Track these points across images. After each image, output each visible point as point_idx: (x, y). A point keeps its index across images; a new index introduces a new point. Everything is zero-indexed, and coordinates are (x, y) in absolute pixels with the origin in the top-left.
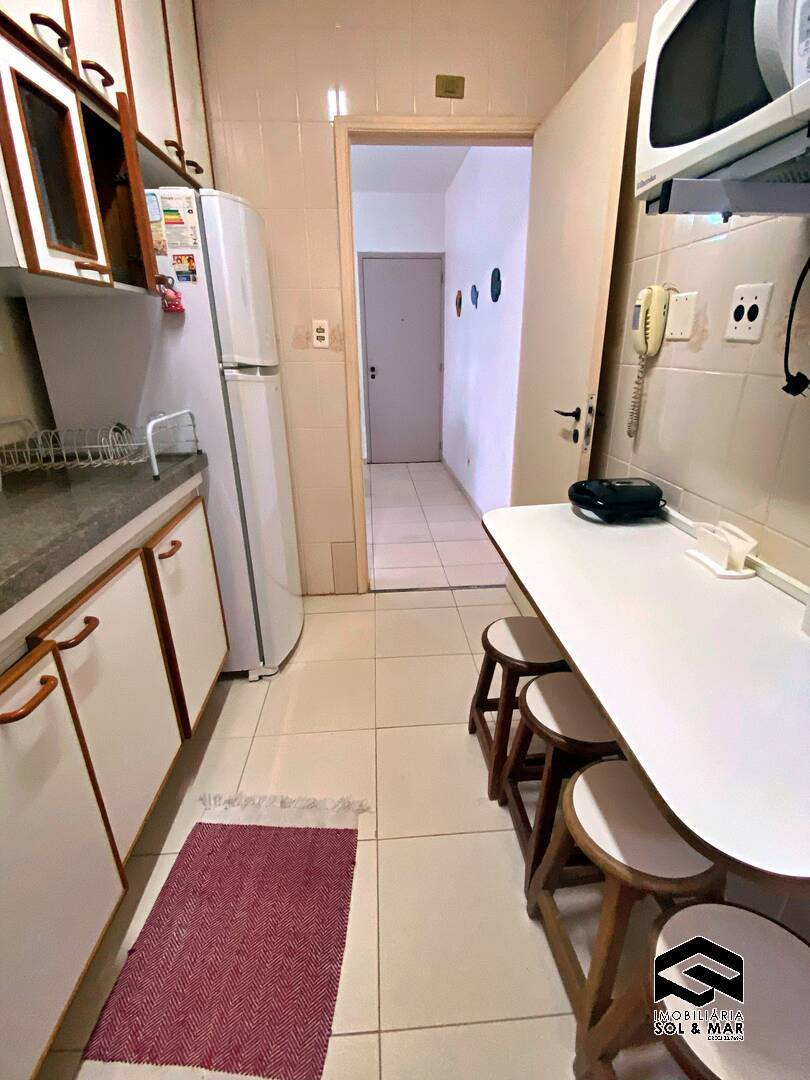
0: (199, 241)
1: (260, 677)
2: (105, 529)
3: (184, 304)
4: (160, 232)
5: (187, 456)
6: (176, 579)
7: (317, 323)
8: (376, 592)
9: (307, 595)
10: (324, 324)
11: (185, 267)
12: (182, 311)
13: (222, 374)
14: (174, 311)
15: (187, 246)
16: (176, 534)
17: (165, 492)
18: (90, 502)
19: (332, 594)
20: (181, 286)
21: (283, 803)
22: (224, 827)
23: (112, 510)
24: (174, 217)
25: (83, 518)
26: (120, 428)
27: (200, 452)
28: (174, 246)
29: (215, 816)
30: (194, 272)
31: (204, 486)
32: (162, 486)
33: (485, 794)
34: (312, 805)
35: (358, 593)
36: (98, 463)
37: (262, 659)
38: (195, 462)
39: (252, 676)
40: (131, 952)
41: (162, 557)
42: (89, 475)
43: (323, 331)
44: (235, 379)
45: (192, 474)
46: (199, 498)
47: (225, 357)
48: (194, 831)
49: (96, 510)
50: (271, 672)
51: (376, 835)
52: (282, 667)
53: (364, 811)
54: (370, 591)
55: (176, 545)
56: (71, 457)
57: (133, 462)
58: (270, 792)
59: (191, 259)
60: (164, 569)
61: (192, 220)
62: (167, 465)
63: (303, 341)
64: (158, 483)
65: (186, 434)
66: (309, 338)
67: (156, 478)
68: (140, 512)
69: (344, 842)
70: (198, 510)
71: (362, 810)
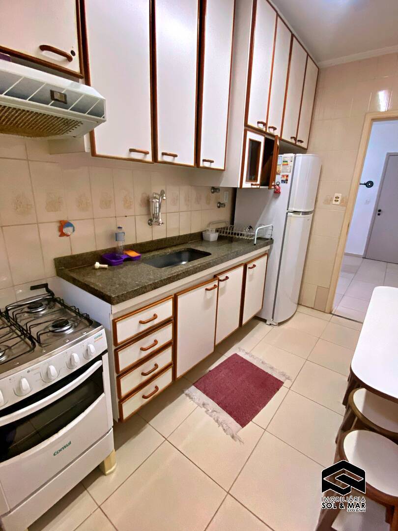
0: (292, 171)
1: (270, 324)
2: (238, 255)
3: (281, 191)
4: (280, 168)
5: (267, 239)
6: (251, 276)
7: (337, 195)
8: (333, 314)
9: (301, 305)
10: (340, 195)
11: (284, 179)
12: (280, 192)
13: (287, 213)
14: (277, 192)
15: (287, 172)
16: (255, 263)
17: (256, 249)
18: (236, 247)
19: (312, 308)
20: (282, 185)
21: (262, 362)
22: (242, 358)
23: (240, 251)
24: (285, 163)
25: (233, 251)
26: (250, 227)
27: (271, 239)
28: (283, 172)
29: (241, 354)
30: (287, 180)
31: (270, 250)
32: (256, 247)
33: (342, 401)
34: (272, 368)
35: (324, 312)
36: (241, 237)
37: (273, 318)
38: (270, 242)
39: (267, 323)
40: (210, 371)
41: (249, 268)
42: (238, 240)
43: (338, 198)
44: (291, 216)
45: (267, 245)
46: (267, 254)
47: (289, 209)
48: (234, 355)
49: (237, 250)
50: (275, 324)
51: (290, 388)
52: (280, 324)
53: (289, 379)
54: (331, 313)
55: (254, 266)
56: (235, 234)
57: (250, 239)
58: (261, 357)
59: (287, 176)
60: (249, 272)
61: (291, 164)
62: (259, 241)
63: (328, 201)
64: (254, 246)
65: (269, 232)
66: (331, 200)
67: (255, 245)
68: (247, 253)
69: (278, 384)
70: (266, 257)
71: (288, 378)
